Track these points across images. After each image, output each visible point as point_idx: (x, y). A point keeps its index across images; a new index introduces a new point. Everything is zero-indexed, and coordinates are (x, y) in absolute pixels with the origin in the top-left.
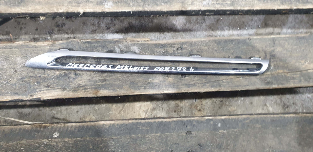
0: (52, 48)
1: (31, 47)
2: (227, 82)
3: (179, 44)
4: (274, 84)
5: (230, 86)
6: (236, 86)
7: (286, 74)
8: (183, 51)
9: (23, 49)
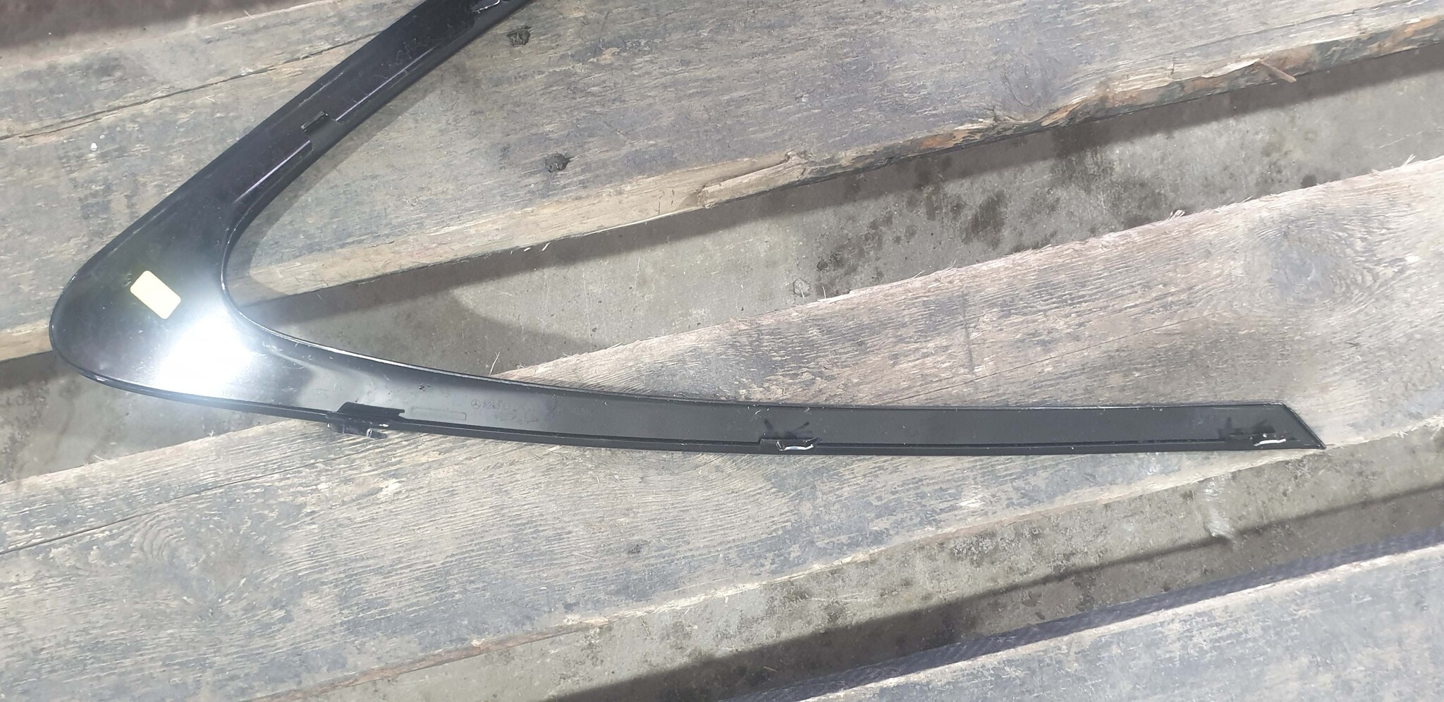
0: (1105, 66)
1: (1188, 54)
2: (310, 41)
3: (564, 187)
4: (73, 68)
5: (293, 23)
6: (266, 27)
7: (17, 128)
8: (538, 157)
9: (1217, 38)
